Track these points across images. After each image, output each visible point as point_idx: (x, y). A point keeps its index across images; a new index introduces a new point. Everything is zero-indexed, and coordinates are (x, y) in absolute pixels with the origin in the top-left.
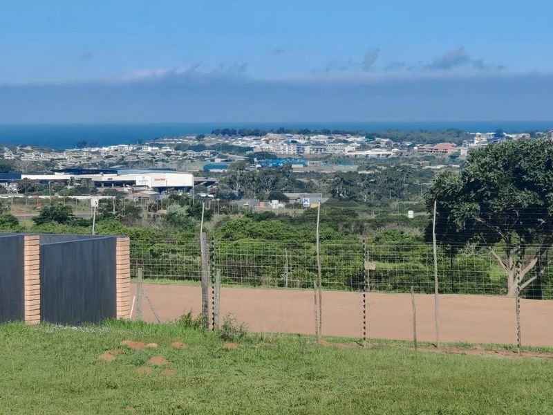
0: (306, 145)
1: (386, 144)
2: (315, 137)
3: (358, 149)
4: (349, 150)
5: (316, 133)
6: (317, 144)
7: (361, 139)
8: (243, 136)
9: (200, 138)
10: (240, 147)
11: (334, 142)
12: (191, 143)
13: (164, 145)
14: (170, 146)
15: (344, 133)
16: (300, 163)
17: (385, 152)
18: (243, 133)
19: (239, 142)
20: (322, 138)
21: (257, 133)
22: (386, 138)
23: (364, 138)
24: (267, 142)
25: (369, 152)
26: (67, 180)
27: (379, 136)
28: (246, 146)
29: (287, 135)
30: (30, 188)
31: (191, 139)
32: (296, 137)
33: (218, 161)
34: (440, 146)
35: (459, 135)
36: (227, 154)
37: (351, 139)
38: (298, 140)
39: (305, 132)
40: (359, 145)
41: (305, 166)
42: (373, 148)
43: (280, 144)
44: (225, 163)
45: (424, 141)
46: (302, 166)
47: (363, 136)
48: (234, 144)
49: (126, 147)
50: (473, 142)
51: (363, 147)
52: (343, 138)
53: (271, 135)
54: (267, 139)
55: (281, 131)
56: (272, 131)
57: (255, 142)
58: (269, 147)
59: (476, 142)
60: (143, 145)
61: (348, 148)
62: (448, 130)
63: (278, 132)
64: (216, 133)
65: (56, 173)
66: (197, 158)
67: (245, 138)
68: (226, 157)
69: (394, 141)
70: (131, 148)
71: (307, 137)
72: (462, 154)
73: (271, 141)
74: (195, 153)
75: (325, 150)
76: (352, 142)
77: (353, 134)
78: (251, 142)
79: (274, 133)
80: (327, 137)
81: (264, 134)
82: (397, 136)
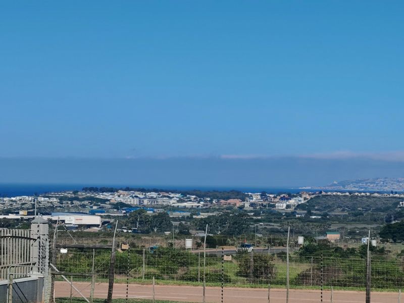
0: (145, 198)
1: (194, 199)
2: (149, 193)
3: (178, 202)
5: (149, 191)
6: (152, 198)
7: (178, 195)
8: (103, 192)
9: (75, 192)
10: (101, 199)
11: (161, 197)
12: (69, 196)
13: (51, 197)
14: (56, 197)
15: (167, 192)
16: (150, 210)
17: (195, 204)
18: (103, 190)
19: (101, 196)
20: (154, 195)
21: (112, 190)
22: (193, 195)
23: (180, 194)
24: (119, 196)
25: (185, 204)
27: (188, 194)
28: (105, 198)
29: (131, 192)
31: (69, 193)
32: (137, 193)
33: (95, 208)
34: (231, 201)
35: (241, 194)
36: (99, 203)
37: (172, 195)
38: (138, 196)
39: (143, 190)
40: (178, 199)
41: (154, 212)
42: (187, 201)
43: (127, 197)
44: (100, 209)
45: (218, 198)
46: (151, 212)
47: (179, 193)
48: (97, 197)
49: (27, 198)
50: (252, 199)
51: (180, 201)
52: (167, 194)
53: (121, 192)
54: (119, 194)
55: (128, 189)
56: (121, 189)
57: (111, 196)
58: (121, 199)
59: (254, 199)
60: (39, 196)
61: (172, 201)
62: (231, 191)
63: (125, 190)
64: (85, 189)
65: (10, 214)
66: (81, 206)
67: (104, 193)
68: (99, 205)
69: (199, 197)
70: (30, 199)
71: (144, 194)
72: (246, 206)
73: (122, 196)
74: (78, 202)
75: (157, 202)
76: (173, 197)
77: (173, 192)
78: (108, 196)
79: (123, 190)
80: (157, 194)
81: (117, 191)
82: (200, 194)
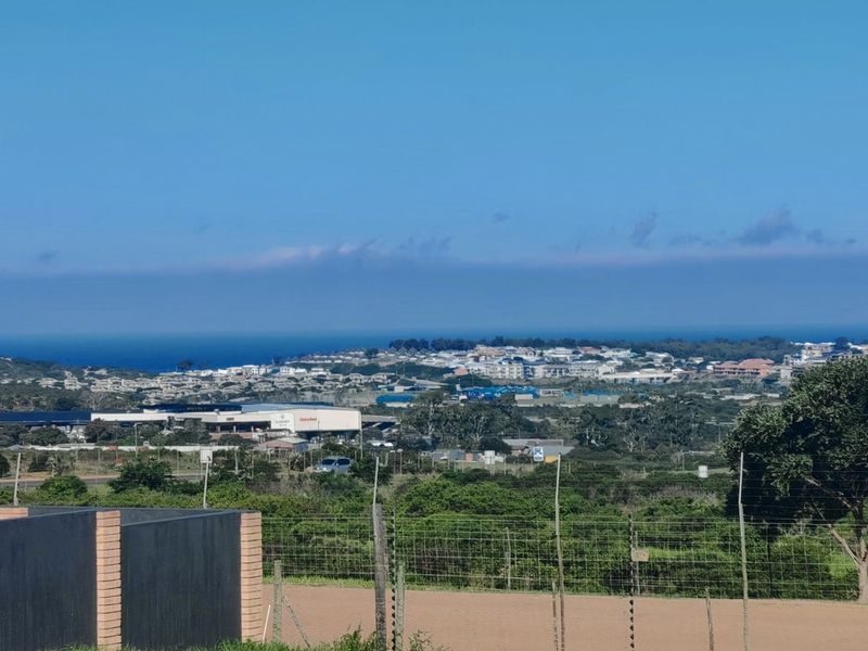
0: (538, 363)
1: (665, 360)
2: (550, 351)
3: (619, 369)
4: (605, 372)
5: (553, 344)
6: (555, 361)
7: (625, 354)
8: (439, 350)
9: (371, 353)
10: (434, 368)
11: (581, 359)
12: (356, 362)
13: (316, 365)
14: (325, 366)
15: (597, 346)
16: (528, 392)
17: (661, 374)
18: (439, 345)
19: (433, 360)
20: (562, 353)
21: (460, 345)
22: (664, 351)
23: (628, 352)
24: (477, 359)
25: (636, 374)
26: (162, 421)
27: (651, 350)
28: (443, 366)
29: (508, 348)
30: (104, 434)
31: (356, 356)
32: (521, 352)
33: (399, 389)
34: (748, 364)
35: (777, 347)
36: (414, 379)
37: (609, 353)
38: (524, 357)
39: (536, 343)
40: (621, 363)
41: (536, 396)
42: (644, 367)
43: (496, 362)
44: (410, 394)
45: (723, 357)
46: (530, 396)
47: (627, 348)
48: (425, 362)
49: (254, 369)
50: (799, 357)
51: (627, 366)
52: (594, 352)
53: (482, 348)
54: (476, 354)
55: (499, 342)
56: (484, 342)
57: (457, 360)
58: (480, 368)
59: (805, 357)
60: (283, 365)
61: (603, 368)
62: (760, 339)
63: (494, 344)
64: (396, 345)
65: (145, 411)
66: (366, 384)
67: (442, 354)
68: (412, 383)
69: (676, 357)
70: (262, 371)
71: (538, 351)
72: (782, 376)
73: (482, 358)
74: (363, 377)
75: (567, 371)
76: (610, 359)
77: (611, 346)
78: (450, 360)
79: (488, 345)
80: (570, 351)
81: (471, 346)
82: (680, 349)
